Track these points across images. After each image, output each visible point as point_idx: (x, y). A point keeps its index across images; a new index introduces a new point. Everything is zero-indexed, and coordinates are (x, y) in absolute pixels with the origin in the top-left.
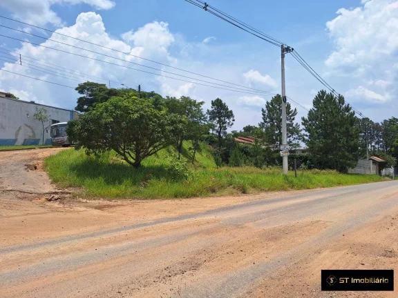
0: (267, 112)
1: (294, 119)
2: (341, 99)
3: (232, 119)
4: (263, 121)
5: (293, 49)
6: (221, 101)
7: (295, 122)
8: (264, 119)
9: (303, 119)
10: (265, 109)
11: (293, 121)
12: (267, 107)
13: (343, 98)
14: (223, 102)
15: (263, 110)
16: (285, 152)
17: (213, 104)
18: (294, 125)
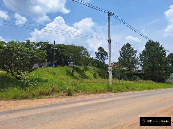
0: (122, 52)
1: (136, 55)
2: (158, 44)
3: (107, 56)
4: (120, 56)
5: (113, 14)
6: (102, 48)
7: (136, 56)
8: (120, 55)
9: (140, 54)
10: (121, 50)
11: (135, 56)
12: (122, 49)
13: (159, 43)
14: (103, 48)
15: (120, 51)
16: (110, 71)
17: (98, 49)
18: (136, 58)
